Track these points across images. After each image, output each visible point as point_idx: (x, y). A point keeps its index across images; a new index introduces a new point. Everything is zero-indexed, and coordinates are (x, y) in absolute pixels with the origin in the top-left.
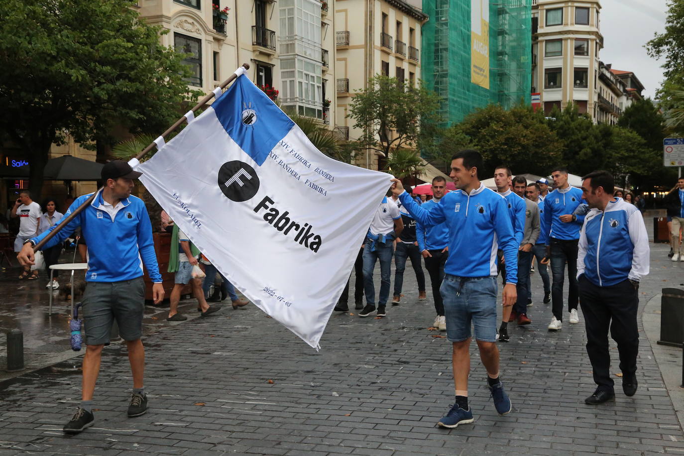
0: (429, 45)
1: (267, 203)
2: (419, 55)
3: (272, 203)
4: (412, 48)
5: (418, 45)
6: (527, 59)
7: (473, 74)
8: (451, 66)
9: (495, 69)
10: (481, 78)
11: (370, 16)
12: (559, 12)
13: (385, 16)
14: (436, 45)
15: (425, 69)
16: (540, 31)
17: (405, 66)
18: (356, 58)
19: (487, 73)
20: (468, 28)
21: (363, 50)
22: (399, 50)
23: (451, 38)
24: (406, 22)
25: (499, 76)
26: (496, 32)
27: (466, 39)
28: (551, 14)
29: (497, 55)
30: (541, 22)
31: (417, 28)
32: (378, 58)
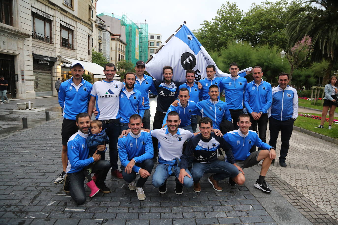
0: (127, 50)
1: (198, 72)
2: (125, 52)
3: (199, 72)
4: (124, 51)
5: (125, 50)
6: (146, 53)
7: (136, 56)
8: (132, 55)
9: (140, 55)
10: (137, 57)
11: (117, 44)
12: (153, 43)
13: (119, 44)
14: (129, 50)
15: (126, 55)
16: (149, 47)
17: (123, 55)
18: (114, 53)
19: (138, 56)
20: (135, 47)
21: (115, 52)
22: (122, 52)
23: (132, 49)
24: (123, 45)
25: (141, 57)
26: (140, 47)
27: (135, 49)
28: (151, 43)
29: (140, 52)
30: (149, 45)
31: (125, 46)
32: (118, 53)
